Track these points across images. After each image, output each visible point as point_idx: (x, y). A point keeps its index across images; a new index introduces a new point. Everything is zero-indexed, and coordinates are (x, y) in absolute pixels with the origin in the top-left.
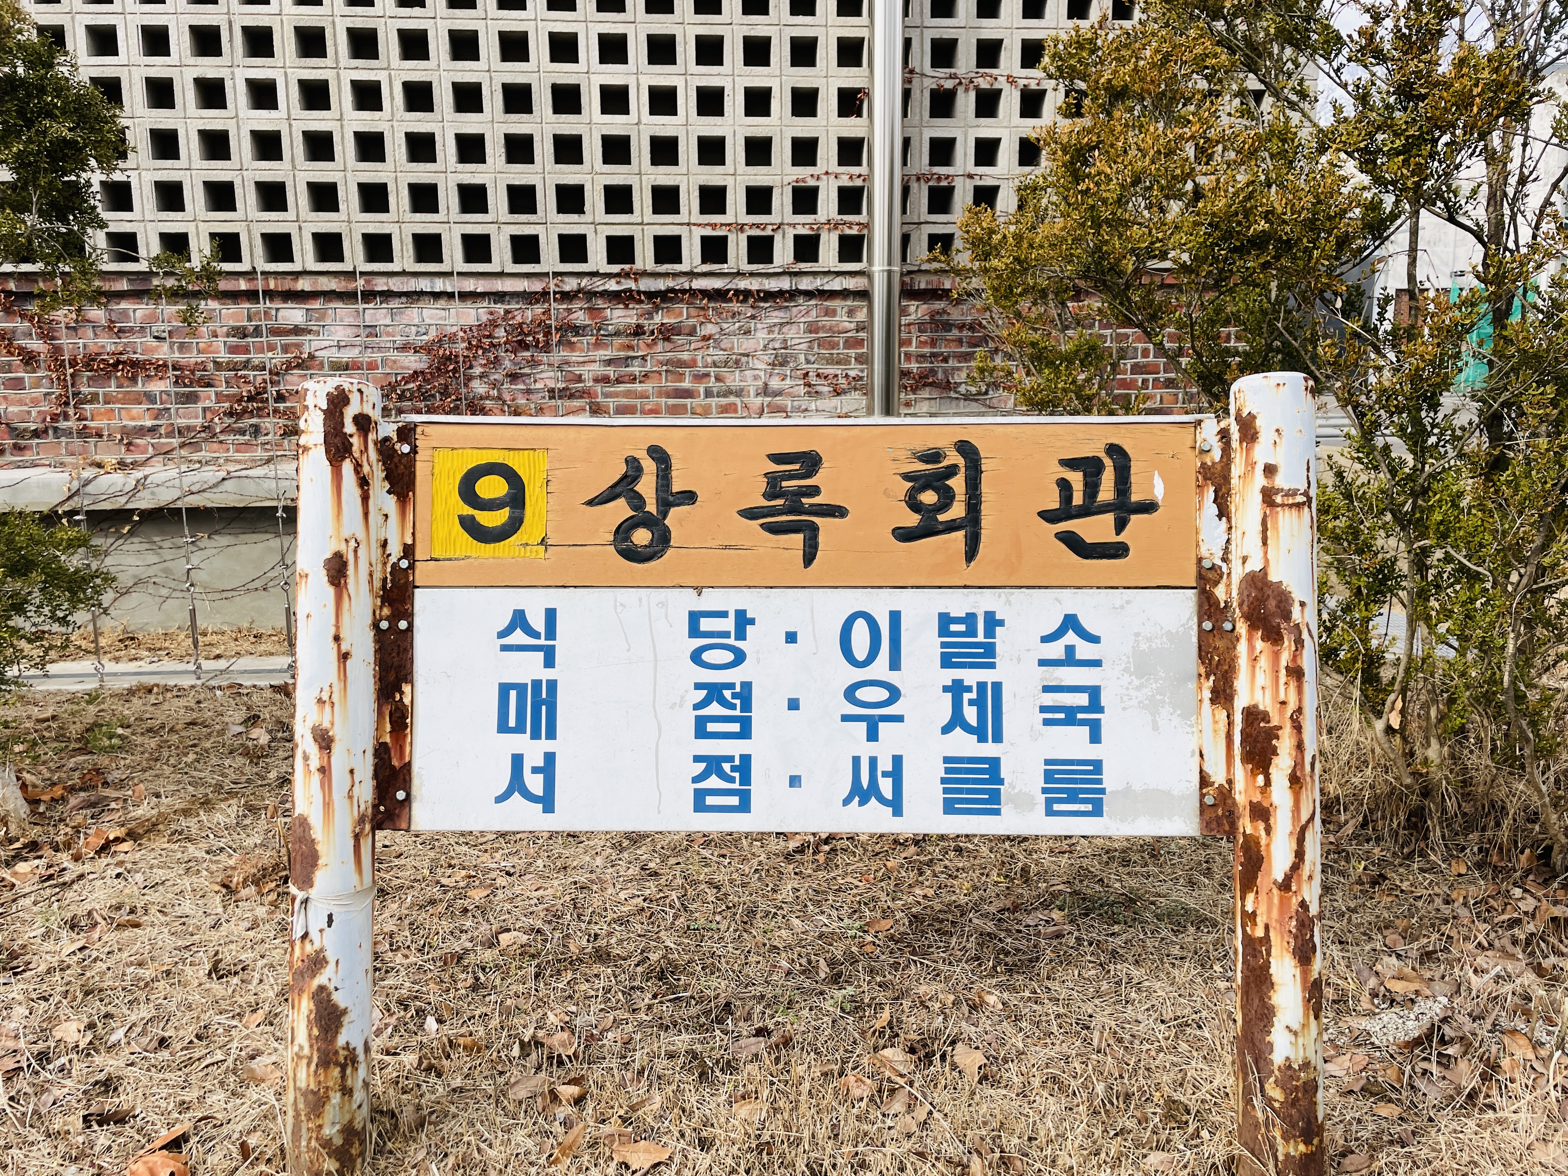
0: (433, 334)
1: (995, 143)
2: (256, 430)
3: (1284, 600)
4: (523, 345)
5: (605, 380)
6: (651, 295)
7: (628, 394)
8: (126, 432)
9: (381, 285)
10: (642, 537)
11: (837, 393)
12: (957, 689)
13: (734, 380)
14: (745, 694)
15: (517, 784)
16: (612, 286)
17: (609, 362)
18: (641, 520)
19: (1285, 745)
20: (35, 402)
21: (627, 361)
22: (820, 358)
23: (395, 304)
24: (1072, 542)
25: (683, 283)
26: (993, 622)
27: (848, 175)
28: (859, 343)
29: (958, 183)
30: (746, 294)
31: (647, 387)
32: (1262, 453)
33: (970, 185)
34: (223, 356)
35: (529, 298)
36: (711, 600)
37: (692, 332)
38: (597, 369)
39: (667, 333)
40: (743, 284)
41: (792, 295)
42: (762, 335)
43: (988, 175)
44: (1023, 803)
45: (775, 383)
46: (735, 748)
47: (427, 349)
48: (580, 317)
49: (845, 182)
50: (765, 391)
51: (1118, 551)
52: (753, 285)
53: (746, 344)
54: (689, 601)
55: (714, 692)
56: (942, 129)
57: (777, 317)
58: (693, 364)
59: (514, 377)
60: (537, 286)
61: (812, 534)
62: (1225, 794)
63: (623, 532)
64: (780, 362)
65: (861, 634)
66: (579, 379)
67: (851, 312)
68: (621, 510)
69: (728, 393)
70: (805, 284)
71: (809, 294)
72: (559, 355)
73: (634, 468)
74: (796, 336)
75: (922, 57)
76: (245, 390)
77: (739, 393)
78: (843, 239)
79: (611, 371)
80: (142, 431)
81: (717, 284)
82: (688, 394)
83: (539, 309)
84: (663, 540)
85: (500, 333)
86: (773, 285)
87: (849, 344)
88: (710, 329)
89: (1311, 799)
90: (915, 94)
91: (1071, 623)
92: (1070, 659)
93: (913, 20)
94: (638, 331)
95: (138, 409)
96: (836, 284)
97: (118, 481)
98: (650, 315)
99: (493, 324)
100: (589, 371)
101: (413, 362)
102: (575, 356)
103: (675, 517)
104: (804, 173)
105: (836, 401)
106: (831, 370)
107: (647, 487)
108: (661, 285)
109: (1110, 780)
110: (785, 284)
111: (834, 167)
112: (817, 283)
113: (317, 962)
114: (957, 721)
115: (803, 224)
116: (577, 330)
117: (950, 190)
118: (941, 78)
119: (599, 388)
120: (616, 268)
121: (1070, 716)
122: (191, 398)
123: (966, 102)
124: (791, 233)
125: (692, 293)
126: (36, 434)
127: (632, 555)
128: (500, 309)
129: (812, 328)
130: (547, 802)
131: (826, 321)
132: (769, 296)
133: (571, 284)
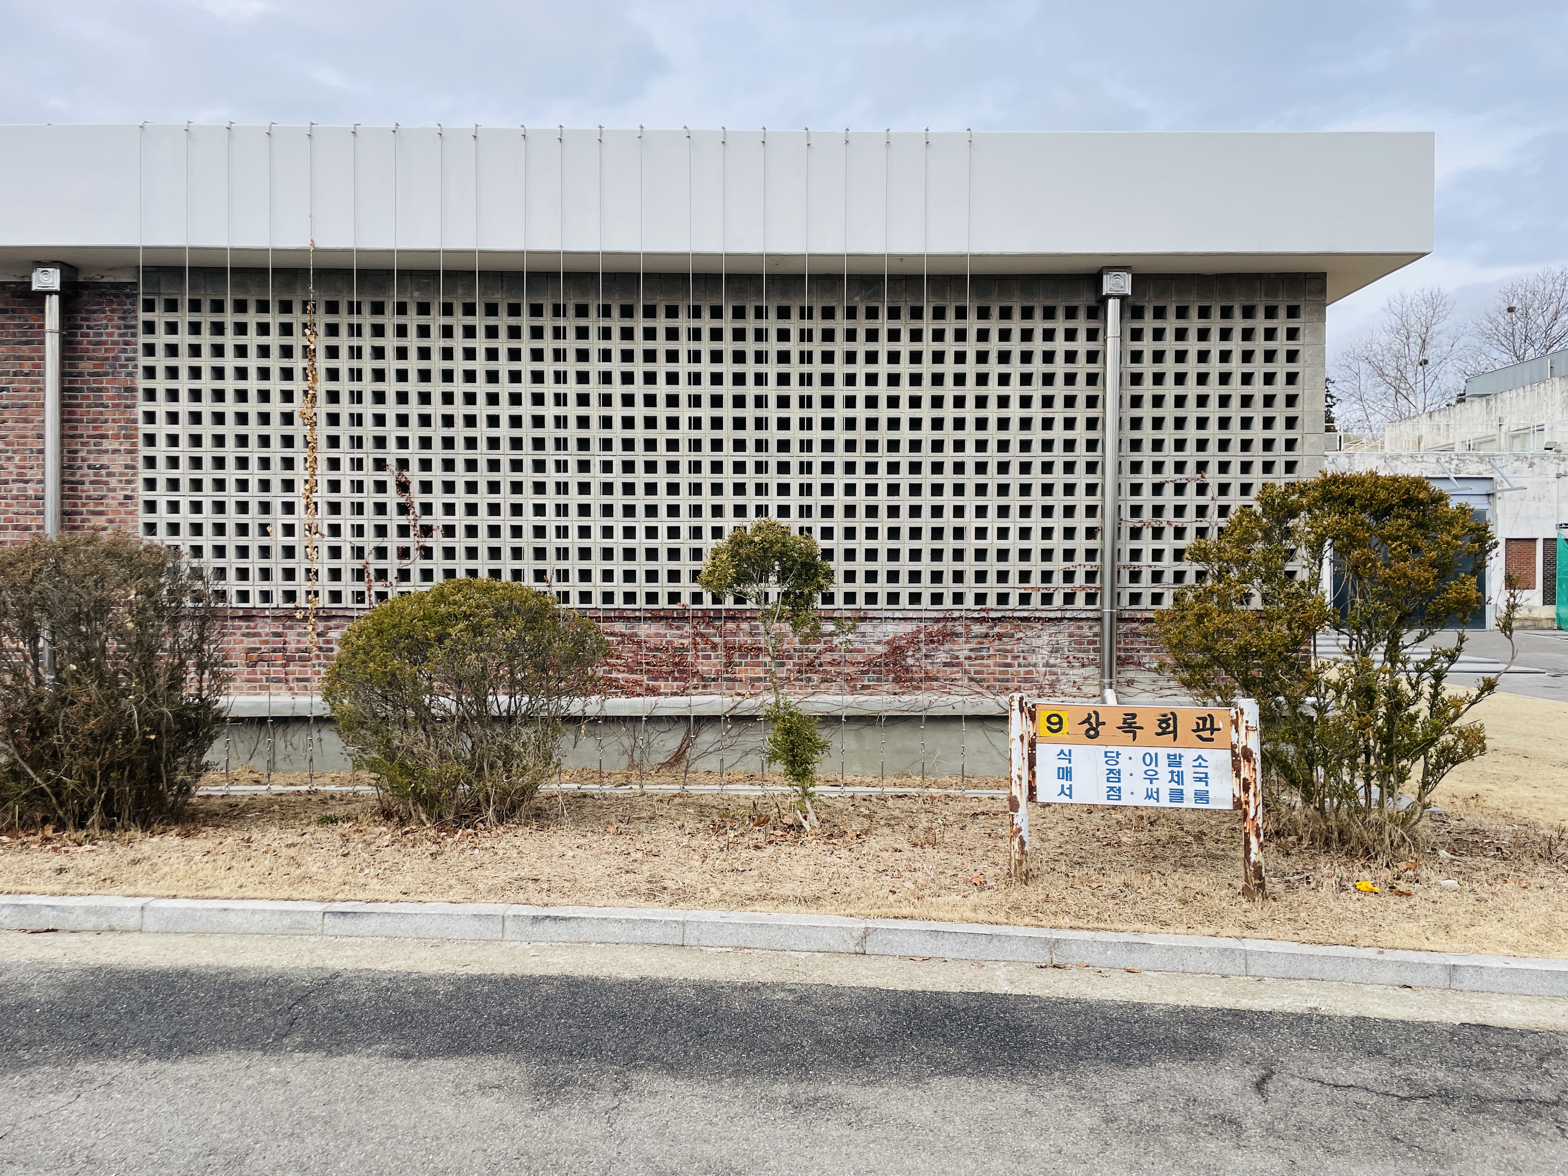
0: (891, 636)
1: (1162, 551)
2: (809, 680)
3: (1251, 753)
4: (932, 642)
5: (969, 658)
6: (993, 619)
7: (980, 665)
8: (752, 680)
9: (871, 614)
10: (1092, 733)
11: (1083, 666)
12: (1172, 772)
13: (1032, 659)
14: (1119, 772)
15: (1063, 792)
16: (976, 615)
17: (971, 650)
18: (1092, 729)
19: (1252, 786)
20: (715, 665)
21: (980, 650)
22: (1075, 649)
23: (875, 622)
24: (1199, 737)
25: (1009, 614)
26: (1181, 756)
27: (1089, 566)
28: (1095, 642)
29: (1144, 569)
30: (1039, 619)
31: (990, 662)
32: (1245, 718)
33: (1150, 570)
34: (798, 646)
35: (937, 620)
36: (1110, 749)
37: (1012, 636)
38: (967, 653)
39: (1000, 636)
40: (1038, 614)
41: (1060, 620)
42: (1046, 638)
43: (1159, 566)
44: (1189, 800)
45: (1052, 661)
46: (1117, 785)
47: (888, 643)
48: (960, 629)
49: (1088, 568)
50: (1047, 665)
51: (1212, 740)
52: (1044, 615)
53: (1036, 642)
54: (1105, 749)
55: (1111, 771)
56: (1136, 545)
57: (1054, 629)
58: (1012, 651)
59: (926, 656)
60: (941, 615)
61: (1135, 734)
62: (1239, 799)
63: (1087, 731)
64: (1055, 650)
65: (1148, 758)
66: (957, 657)
67: (1090, 628)
68: (1087, 726)
69: (1029, 665)
70: (1068, 615)
71: (1070, 619)
72: (947, 646)
73: (1090, 716)
74: (1063, 639)
75: (1126, 513)
76: (806, 661)
77: (1035, 665)
78: (1087, 595)
79: (973, 655)
80: (759, 679)
81: (1025, 614)
82: (1009, 665)
83: (941, 625)
84: (1097, 734)
85: (922, 636)
86: (1052, 615)
87: (1089, 643)
88: (1021, 635)
89: (1260, 799)
90: (1123, 530)
91: (1200, 757)
92: (1200, 766)
93: (1122, 497)
94: (987, 636)
95: (757, 669)
96: (1083, 615)
97: (751, 702)
98: (992, 628)
99: (919, 632)
100: (962, 655)
101: (881, 649)
102: (956, 647)
103: (1100, 728)
104: (1068, 565)
105: (1082, 670)
106: (1080, 655)
107: (1093, 720)
108: (999, 615)
109: (1210, 795)
110: (1059, 614)
111: (1083, 562)
112: (1075, 614)
113: (1020, 830)
114: (1172, 780)
115: (1068, 588)
116: (958, 635)
117: (1140, 572)
118: (1136, 522)
119: (967, 662)
120: (979, 607)
121: (1201, 780)
122: (782, 665)
123: (1147, 533)
124: (1062, 592)
125: (1014, 618)
126: (714, 680)
127: (1090, 737)
128: (922, 625)
129: (1071, 635)
130: (1070, 796)
131: (1077, 632)
132: (1050, 620)
133: (956, 614)
